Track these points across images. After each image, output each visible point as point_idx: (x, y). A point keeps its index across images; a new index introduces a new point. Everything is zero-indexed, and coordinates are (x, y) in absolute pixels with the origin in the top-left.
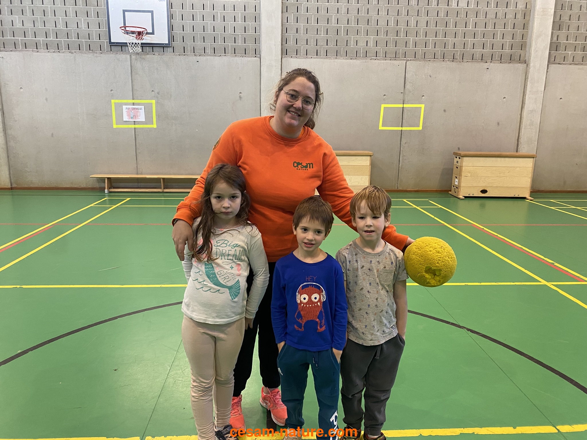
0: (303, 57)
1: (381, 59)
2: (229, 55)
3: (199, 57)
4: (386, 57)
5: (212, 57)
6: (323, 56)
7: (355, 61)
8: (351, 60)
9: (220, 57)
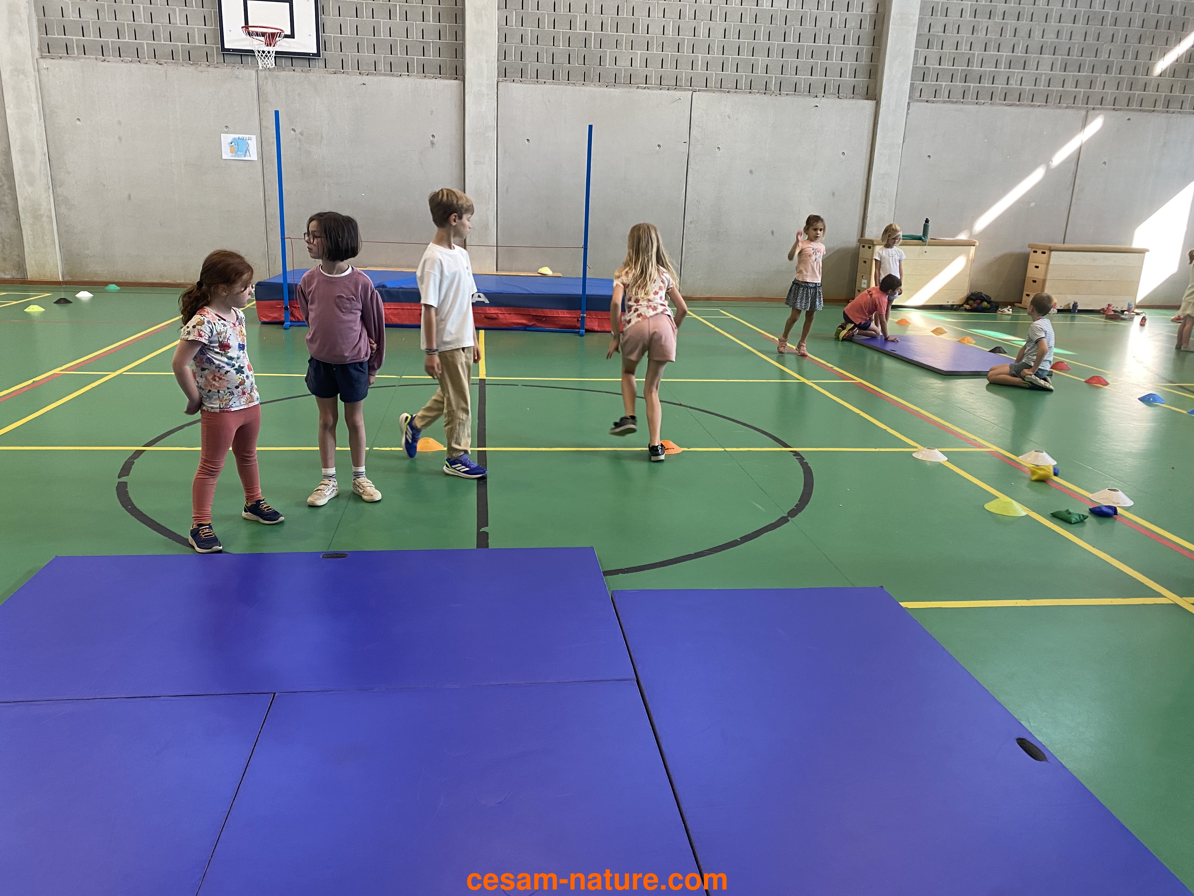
0: (532, 81)
1: (653, 87)
2: (413, 75)
3: (367, 77)
4: (661, 84)
5: (388, 78)
6: (562, 80)
7: (612, 90)
8: (606, 89)
9: (400, 78)
